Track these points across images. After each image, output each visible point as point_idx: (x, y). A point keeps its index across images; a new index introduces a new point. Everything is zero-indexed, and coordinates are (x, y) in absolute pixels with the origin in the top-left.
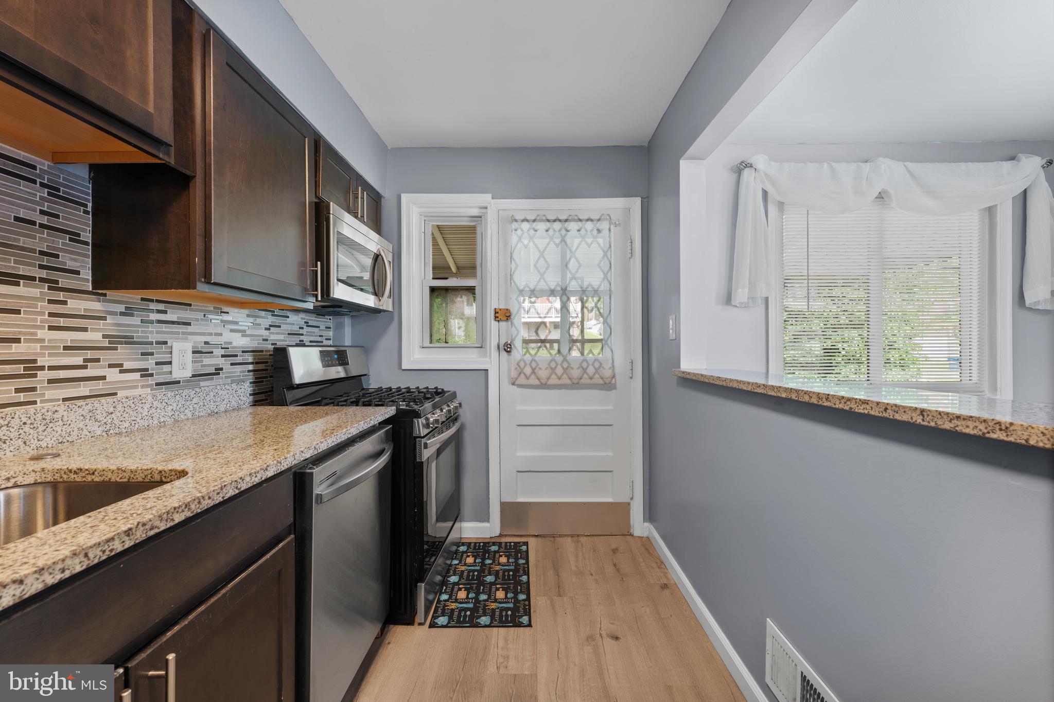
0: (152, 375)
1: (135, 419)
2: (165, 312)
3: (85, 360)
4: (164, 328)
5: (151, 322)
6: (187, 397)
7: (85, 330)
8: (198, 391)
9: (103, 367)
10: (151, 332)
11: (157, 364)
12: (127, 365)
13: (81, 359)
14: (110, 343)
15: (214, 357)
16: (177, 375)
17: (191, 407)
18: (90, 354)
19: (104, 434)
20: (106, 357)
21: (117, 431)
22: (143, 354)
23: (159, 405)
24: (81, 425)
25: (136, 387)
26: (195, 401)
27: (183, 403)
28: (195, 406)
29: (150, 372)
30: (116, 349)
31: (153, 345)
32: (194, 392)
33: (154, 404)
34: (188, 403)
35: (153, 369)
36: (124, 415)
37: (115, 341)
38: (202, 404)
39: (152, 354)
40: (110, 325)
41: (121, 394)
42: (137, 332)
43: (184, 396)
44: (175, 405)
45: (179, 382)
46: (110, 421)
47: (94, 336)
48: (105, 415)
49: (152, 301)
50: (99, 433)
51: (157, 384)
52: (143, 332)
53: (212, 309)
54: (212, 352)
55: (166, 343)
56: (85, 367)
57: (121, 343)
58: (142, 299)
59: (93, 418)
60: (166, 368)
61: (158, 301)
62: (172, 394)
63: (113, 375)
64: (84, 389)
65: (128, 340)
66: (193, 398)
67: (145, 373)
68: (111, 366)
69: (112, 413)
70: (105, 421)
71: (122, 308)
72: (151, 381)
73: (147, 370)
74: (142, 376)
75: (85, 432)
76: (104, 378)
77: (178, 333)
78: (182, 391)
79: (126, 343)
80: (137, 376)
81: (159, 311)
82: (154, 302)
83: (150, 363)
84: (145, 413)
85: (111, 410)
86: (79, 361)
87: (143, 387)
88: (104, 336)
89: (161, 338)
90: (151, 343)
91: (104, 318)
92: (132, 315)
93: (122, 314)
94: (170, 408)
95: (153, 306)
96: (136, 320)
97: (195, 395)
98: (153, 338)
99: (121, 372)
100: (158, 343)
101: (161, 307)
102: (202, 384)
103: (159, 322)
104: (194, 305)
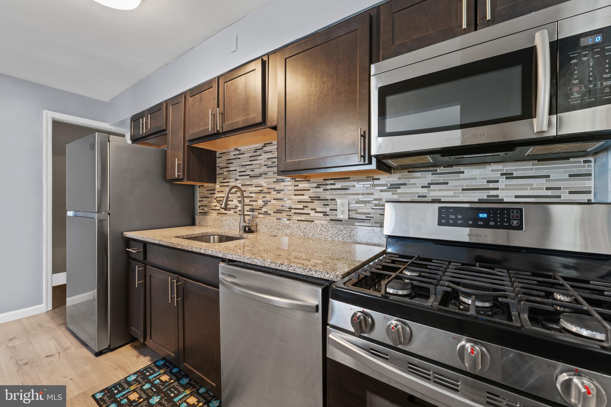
0: (328, 215)
1: (314, 233)
2: (334, 184)
3: (304, 207)
4: (334, 192)
5: (328, 190)
6: (339, 229)
7: (303, 195)
8: (346, 227)
9: (308, 210)
10: (328, 195)
11: (330, 210)
12: (318, 210)
13: (302, 206)
14: (311, 200)
15: (366, 208)
16: (340, 217)
17: (342, 235)
18: (305, 204)
19: (303, 236)
20: (311, 206)
21: (307, 236)
22: (324, 205)
23: (324, 230)
24: (296, 230)
25: (321, 220)
26: (344, 232)
27: (337, 231)
28: (344, 235)
29: (327, 214)
30: (313, 202)
31: (328, 201)
32: (343, 227)
33: (322, 229)
34: (340, 232)
35: (328, 212)
36: (310, 231)
37: (313, 199)
38: (348, 235)
39: (328, 205)
40: (311, 193)
41: (315, 221)
42: (322, 195)
43: (337, 228)
44: (332, 231)
45: (341, 221)
46: (305, 231)
47: (306, 198)
48: (303, 228)
49: (328, 180)
50: (302, 235)
51: (331, 220)
52: (324, 195)
53: (365, 178)
55: (334, 200)
56: (303, 209)
57: (315, 200)
58: (324, 180)
59: (300, 229)
60: (334, 212)
61: (331, 179)
62: (331, 226)
63: (312, 213)
64: (303, 217)
65: (318, 199)
66: (343, 230)
67: (325, 214)
68: (312, 209)
69: (306, 228)
70: (303, 231)
71: (315, 185)
72: (328, 218)
73: (326, 212)
74: (324, 215)
75: (298, 233)
76: (309, 214)
77: (341, 194)
78: (336, 225)
79: (317, 200)
80: (321, 215)
81: (331, 184)
82: (329, 180)
83: (327, 209)
84: (318, 232)
85: (305, 227)
86: (301, 207)
87: (324, 220)
88: (309, 197)
89: (332, 197)
90: (327, 200)
91: (309, 190)
92: (320, 187)
93: (316, 187)
94: (330, 232)
95: (328, 182)
96: (321, 190)
97: (344, 229)
98: (329, 197)
99: (316, 212)
100: (331, 200)
101: (332, 182)
102: (356, 224)
103: (331, 189)
104: (352, 178)
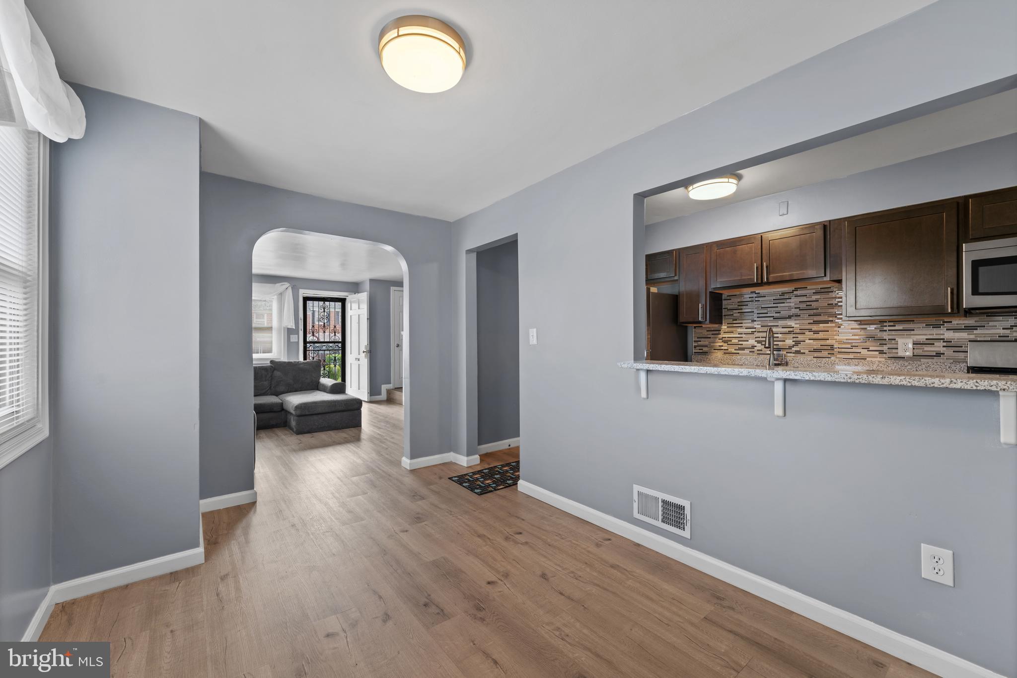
2: (893, 326)
3: (852, 346)
4: (893, 333)
5: (885, 331)
9: (859, 349)
10: (886, 335)
11: (889, 348)
12: (871, 348)
13: (850, 345)
14: (863, 340)
15: (935, 347)
16: (902, 354)
18: (854, 344)
20: (862, 345)
22: (880, 344)
23: (883, 366)
25: (877, 357)
29: (884, 352)
31: (886, 340)
33: (880, 365)
35: (886, 351)
37: (866, 339)
39: (886, 344)
41: (868, 359)
45: (903, 357)
49: (885, 322)
51: (890, 357)
52: (881, 335)
53: (934, 321)
54: (934, 344)
55: (894, 339)
56: (851, 348)
57: (868, 340)
58: (880, 322)
60: (894, 351)
61: (889, 322)
63: (864, 352)
64: (851, 356)
65: (873, 339)
66: (907, 366)
67: (881, 352)
68: (863, 348)
72: (886, 355)
76: (859, 352)
77: (904, 335)
80: (877, 353)
81: (889, 326)
82: (887, 322)
83: (885, 348)
86: (848, 346)
87: (881, 357)
89: (891, 337)
90: (884, 339)
94: (890, 367)
95: (886, 324)
98: (887, 337)
99: (869, 351)
100: (889, 339)
101: (892, 324)
102: (922, 360)
103: (889, 330)
104: (917, 320)
